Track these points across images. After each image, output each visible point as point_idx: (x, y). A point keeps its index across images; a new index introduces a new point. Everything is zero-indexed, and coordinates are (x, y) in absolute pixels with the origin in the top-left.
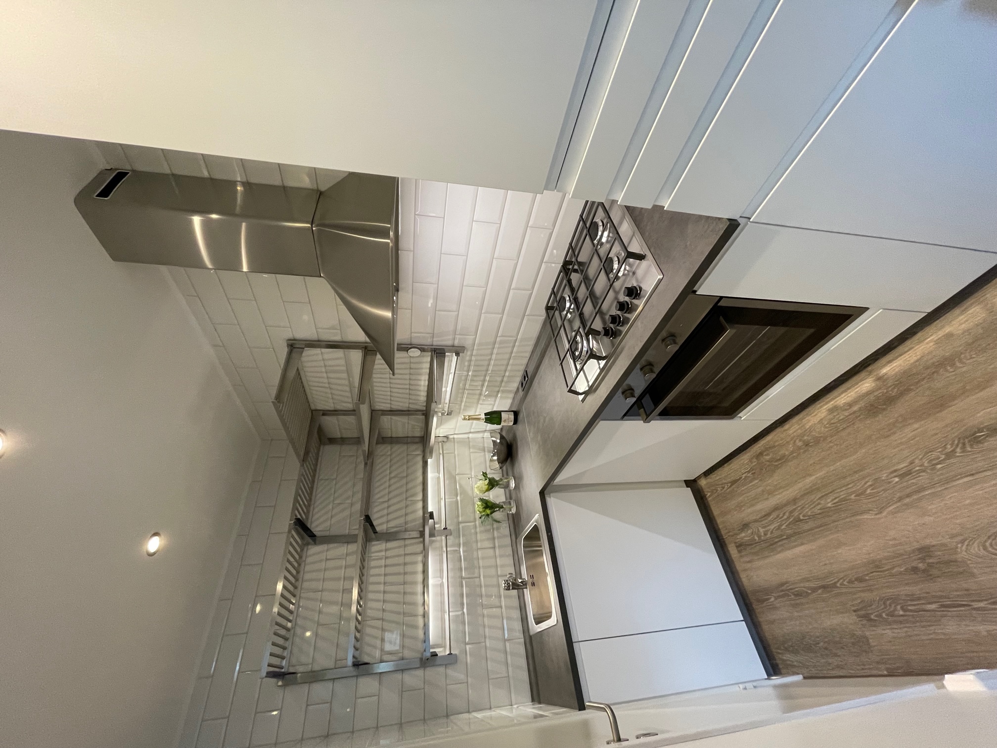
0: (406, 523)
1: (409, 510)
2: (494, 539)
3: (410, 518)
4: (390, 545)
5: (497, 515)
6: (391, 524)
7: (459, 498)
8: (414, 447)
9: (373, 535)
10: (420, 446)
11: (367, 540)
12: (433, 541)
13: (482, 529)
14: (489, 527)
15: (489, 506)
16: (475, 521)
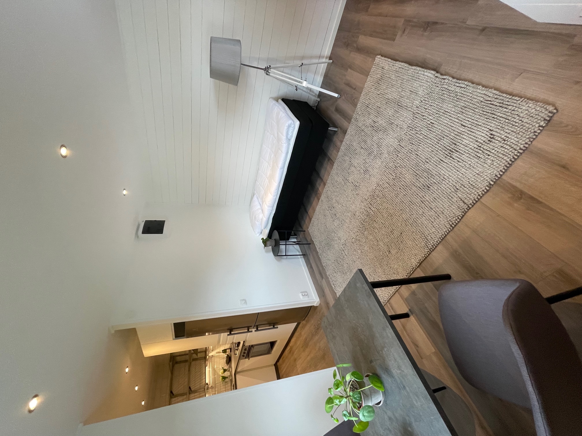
0: (200, 387)
1: (201, 382)
2: (226, 387)
3: (201, 385)
4: (196, 394)
5: (227, 380)
6: (196, 387)
7: (216, 376)
8: (202, 361)
9: (191, 392)
10: (204, 360)
11: (190, 394)
12: (208, 391)
13: (223, 385)
14: (224, 384)
15: (224, 378)
16: (220, 383)
